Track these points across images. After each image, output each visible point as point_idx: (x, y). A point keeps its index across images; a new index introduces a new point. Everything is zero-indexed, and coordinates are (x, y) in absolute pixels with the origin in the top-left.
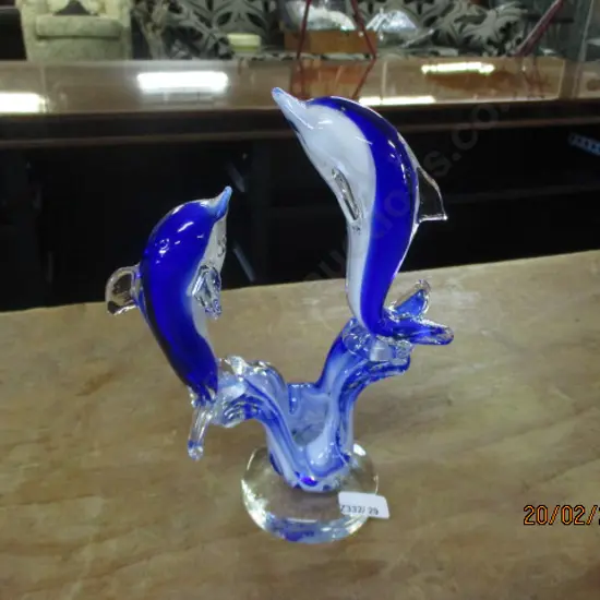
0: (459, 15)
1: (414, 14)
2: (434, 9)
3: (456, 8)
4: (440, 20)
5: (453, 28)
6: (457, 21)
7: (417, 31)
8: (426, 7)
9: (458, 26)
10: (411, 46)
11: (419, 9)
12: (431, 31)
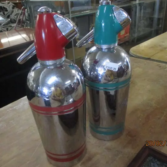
0: (15, 14)
1: (3, 15)
2: (9, 13)
3: (14, 12)
4: (11, 16)
5: (15, 17)
6: (15, 15)
7: (5, 20)
8: (6, 13)
9: (16, 17)
10: (4, 25)
11: (4, 13)
12: (9, 19)
